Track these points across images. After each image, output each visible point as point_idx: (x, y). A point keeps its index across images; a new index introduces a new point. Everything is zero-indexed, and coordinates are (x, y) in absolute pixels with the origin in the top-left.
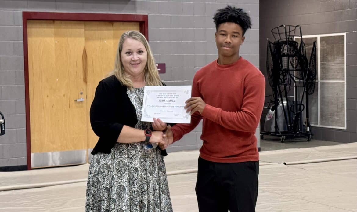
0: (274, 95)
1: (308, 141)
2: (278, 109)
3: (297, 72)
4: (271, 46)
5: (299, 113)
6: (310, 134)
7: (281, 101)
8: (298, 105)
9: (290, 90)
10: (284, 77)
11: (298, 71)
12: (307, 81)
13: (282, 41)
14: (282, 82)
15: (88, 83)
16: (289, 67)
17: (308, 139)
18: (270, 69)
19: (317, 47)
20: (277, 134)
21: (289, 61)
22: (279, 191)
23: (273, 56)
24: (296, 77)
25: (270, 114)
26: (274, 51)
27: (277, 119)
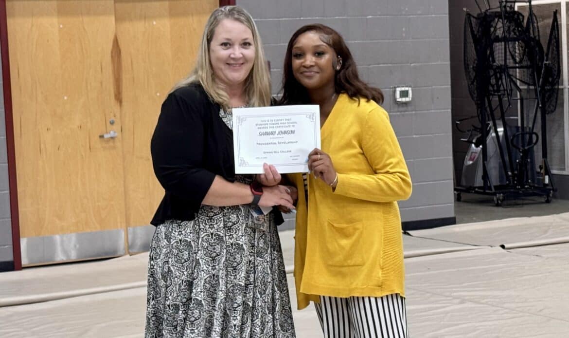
0: (480, 118)
1: (548, 202)
2: (488, 142)
3: (524, 72)
4: (472, 22)
5: (529, 148)
6: (550, 190)
7: (493, 128)
8: (527, 133)
9: (509, 105)
10: (497, 80)
11: (525, 70)
12: (542, 87)
13: (492, 12)
14: (494, 91)
15: (124, 103)
16: (508, 61)
17: (546, 199)
18: (471, 67)
19: (561, 21)
20: (487, 191)
21: (508, 50)
22: (492, 300)
23: (476, 41)
24: (521, 81)
25: (472, 153)
26: (478, 32)
27: (486, 162)
